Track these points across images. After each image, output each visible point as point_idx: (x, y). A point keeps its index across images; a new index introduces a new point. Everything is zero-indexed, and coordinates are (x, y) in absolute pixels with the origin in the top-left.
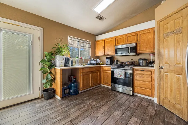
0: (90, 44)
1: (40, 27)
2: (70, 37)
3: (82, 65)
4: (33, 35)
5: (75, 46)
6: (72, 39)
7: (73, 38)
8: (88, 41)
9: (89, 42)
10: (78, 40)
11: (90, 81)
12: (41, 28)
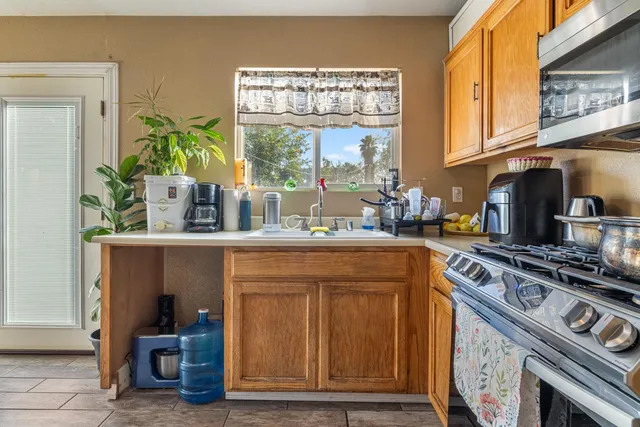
0: (392, 89)
1: (111, 59)
2: (245, 74)
3: (305, 227)
4: (84, 98)
5: (274, 120)
6: (260, 82)
7: (267, 75)
8: (375, 75)
9: (387, 76)
10: (297, 82)
11: (300, 341)
12: (110, 65)
